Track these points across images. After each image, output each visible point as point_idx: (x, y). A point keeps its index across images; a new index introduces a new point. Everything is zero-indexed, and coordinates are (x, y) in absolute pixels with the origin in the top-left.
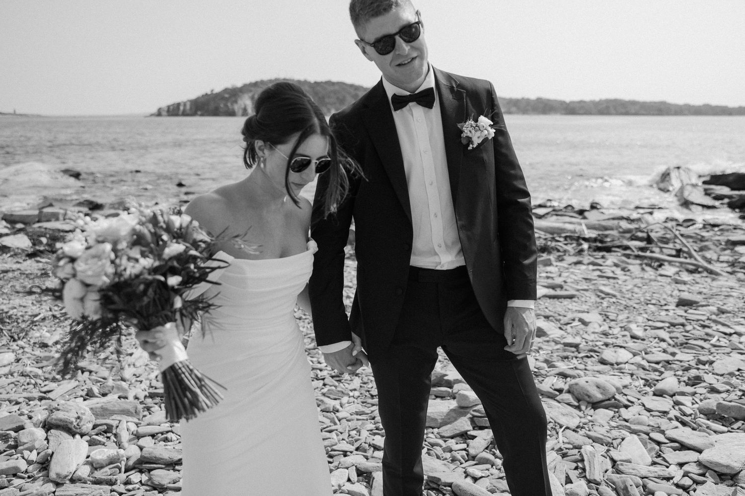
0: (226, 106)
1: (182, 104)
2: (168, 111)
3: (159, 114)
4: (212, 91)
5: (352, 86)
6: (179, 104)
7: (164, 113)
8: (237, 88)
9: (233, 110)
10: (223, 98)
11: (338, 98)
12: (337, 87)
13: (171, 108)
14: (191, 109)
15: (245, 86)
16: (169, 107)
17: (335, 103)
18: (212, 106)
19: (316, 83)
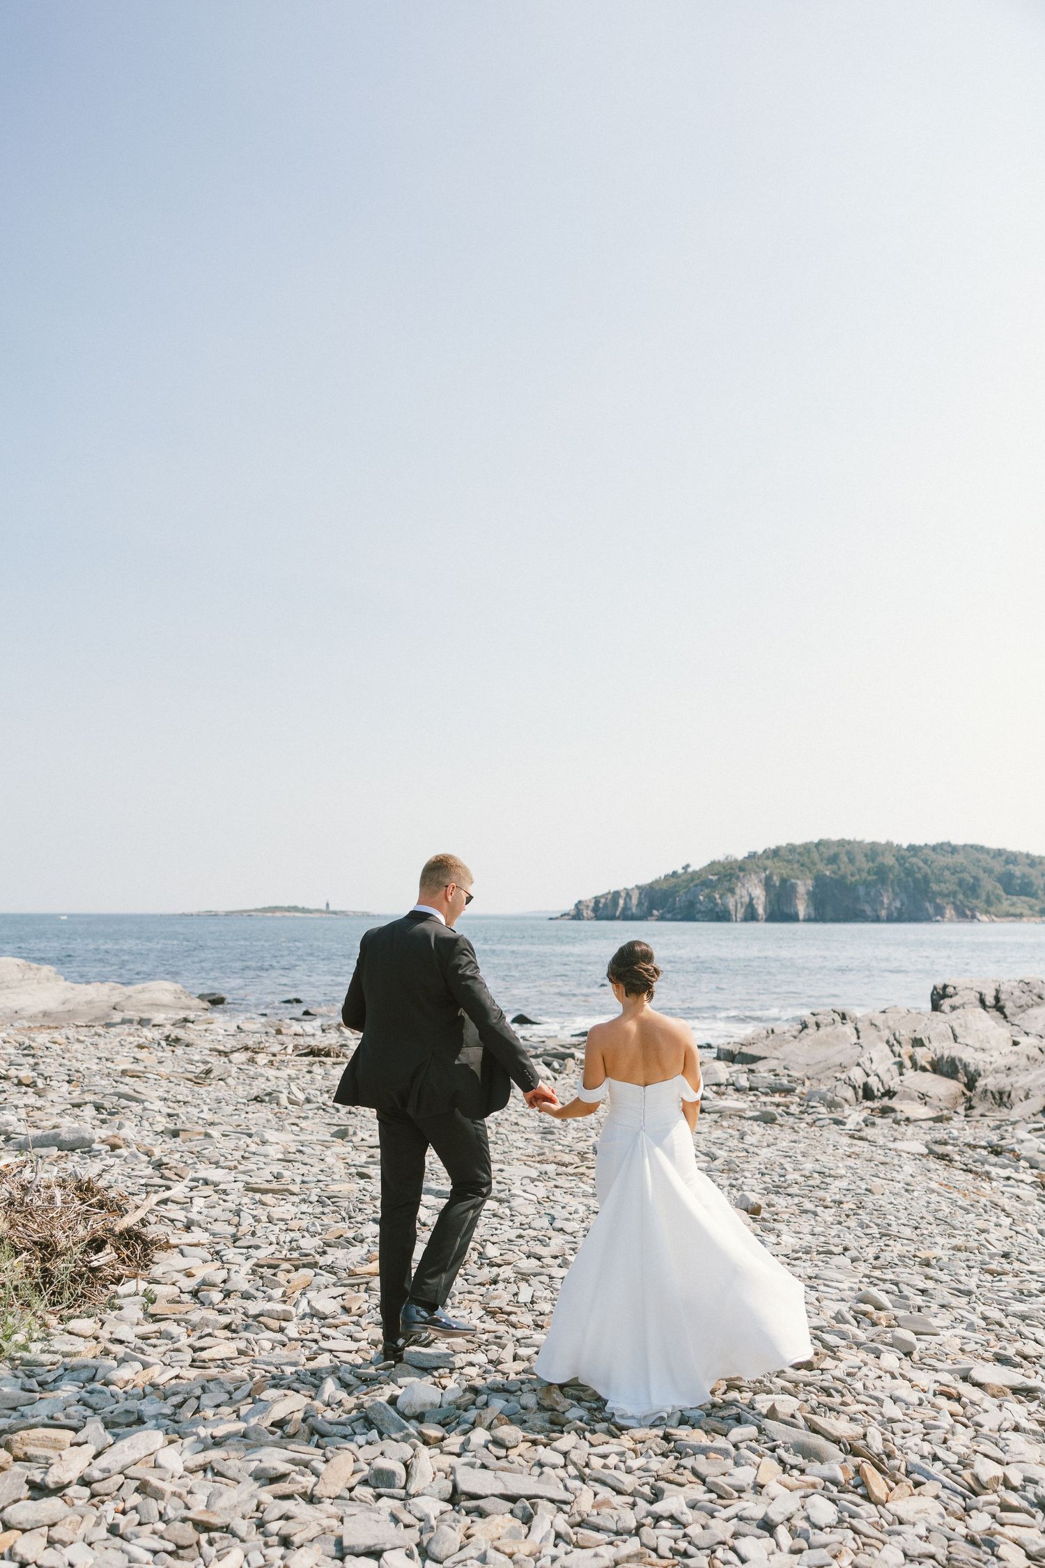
0: (711, 899)
1: (623, 894)
2: (596, 909)
3: (577, 916)
4: (686, 867)
5: (999, 853)
6: (616, 894)
7: (588, 913)
8: (736, 861)
9: (725, 906)
10: (706, 884)
11: (961, 883)
12: (959, 859)
13: (603, 900)
14: (640, 904)
15: (752, 856)
16: (597, 900)
17: (954, 894)
18: (680, 900)
19: (912, 848)
